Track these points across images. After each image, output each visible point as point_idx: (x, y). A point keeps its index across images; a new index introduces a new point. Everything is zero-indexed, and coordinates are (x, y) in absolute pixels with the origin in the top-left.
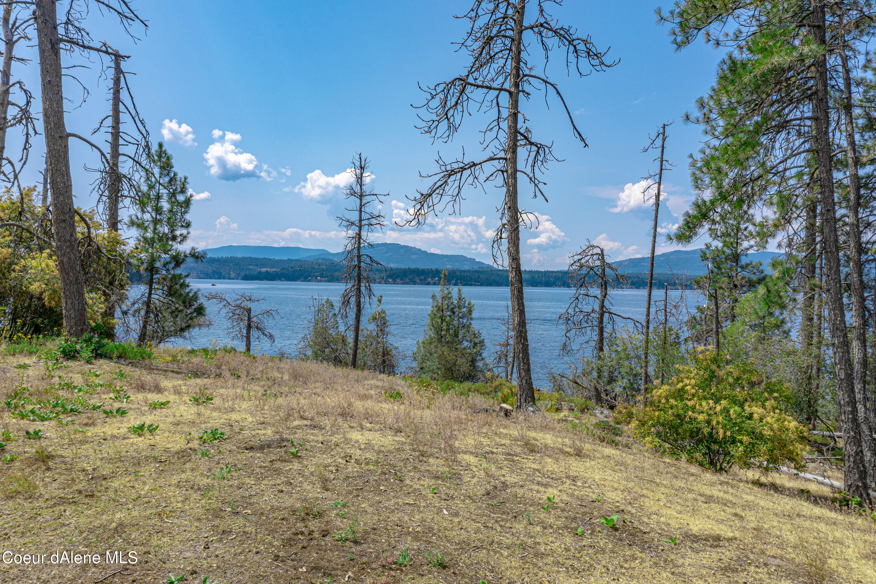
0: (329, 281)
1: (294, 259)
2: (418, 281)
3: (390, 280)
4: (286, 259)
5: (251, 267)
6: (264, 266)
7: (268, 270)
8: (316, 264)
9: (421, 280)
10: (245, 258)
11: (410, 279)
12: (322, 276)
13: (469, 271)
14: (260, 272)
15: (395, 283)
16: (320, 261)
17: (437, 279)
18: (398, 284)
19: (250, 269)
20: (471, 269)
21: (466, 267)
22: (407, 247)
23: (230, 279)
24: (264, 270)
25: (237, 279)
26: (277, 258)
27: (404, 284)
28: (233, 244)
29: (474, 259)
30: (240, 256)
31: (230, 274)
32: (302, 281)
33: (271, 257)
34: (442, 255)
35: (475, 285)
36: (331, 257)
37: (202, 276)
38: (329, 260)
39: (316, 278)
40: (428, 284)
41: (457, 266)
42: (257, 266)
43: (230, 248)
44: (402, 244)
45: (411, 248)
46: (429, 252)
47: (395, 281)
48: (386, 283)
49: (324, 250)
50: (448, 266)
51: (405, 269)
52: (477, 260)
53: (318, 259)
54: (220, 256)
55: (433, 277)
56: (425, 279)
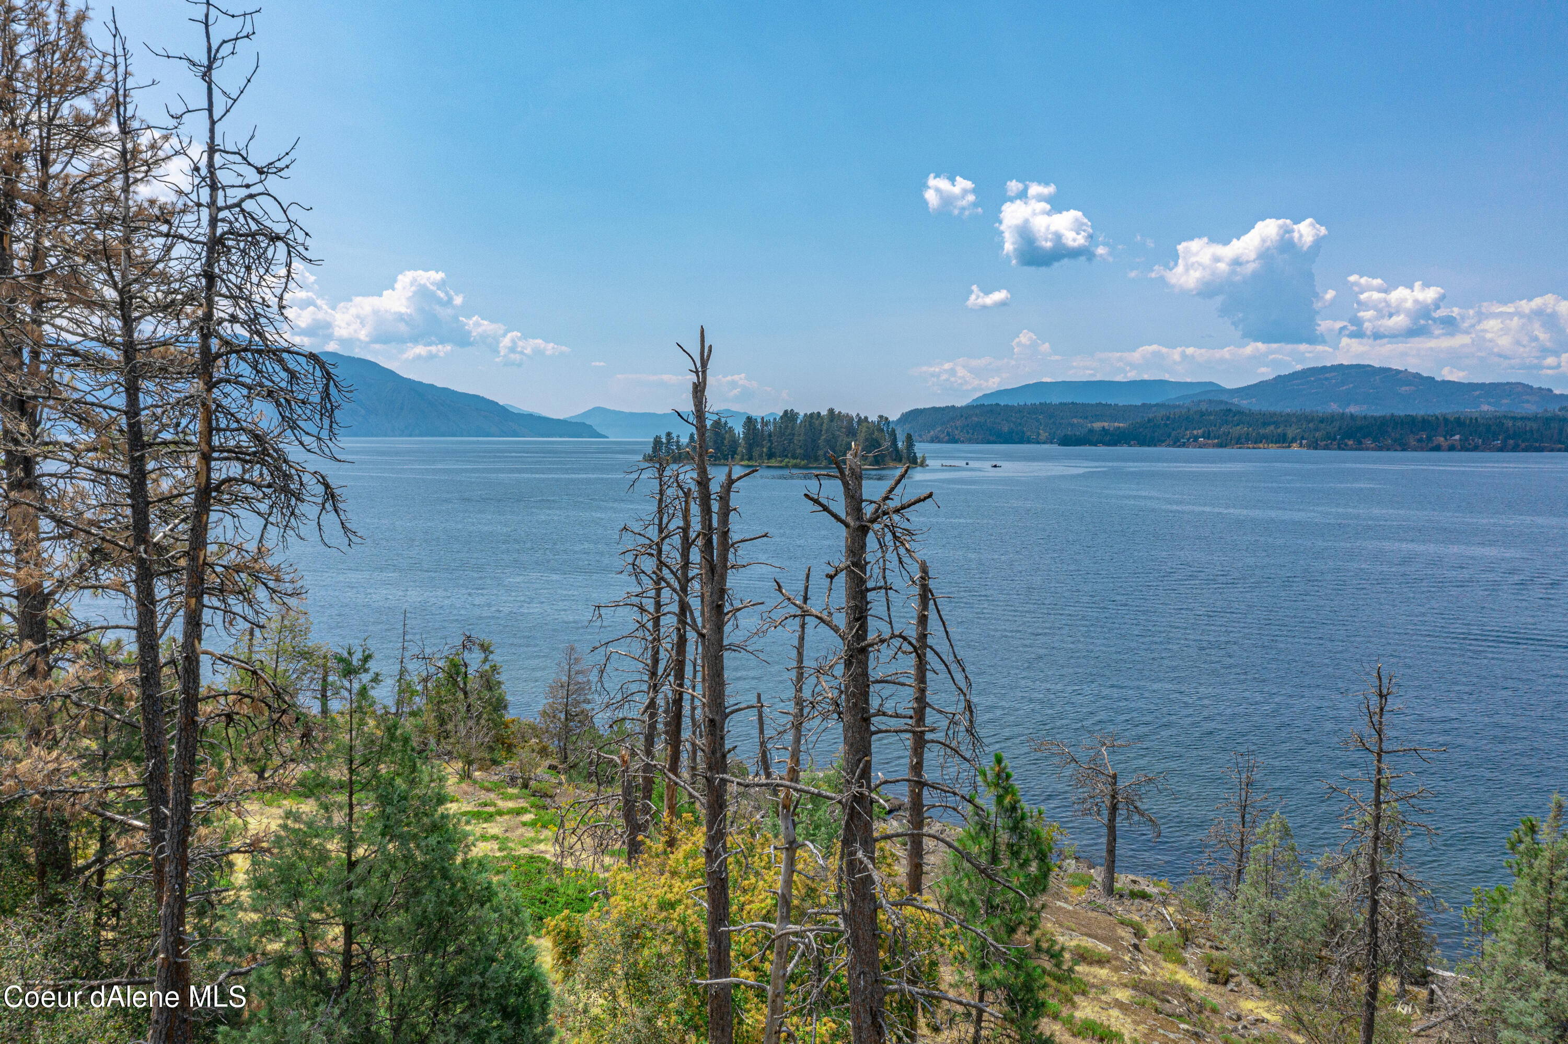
0: (1220, 445)
1: (1153, 402)
2: (1413, 443)
3: (1350, 442)
4: (1139, 403)
5: (1075, 421)
6: (1098, 417)
7: (1106, 424)
8: (1196, 412)
9: (1420, 440)
10: (1065, 404)
11: (1395, 440)
12: (1207, 436)
13: (1535, 418)
14: (1091, 431)
15: (1359, 447)
16: (1204, 407)
17: (1457, 437)
18: (1367, 449)
19: (1072, 425)
20: (1540, 411)
21: (1530, 408)
22: (1390, 369)
23: (1038, 443)
24: (1097, 425)
25: (1052, 443)
26: (1122, 401)
27: (1380, 449)
28: (1044, 380)
29: (1550, 390)
30: (1056, 400)
31: (1039, 434)
32: (1168, 446)
33: (1112, 402)
34: (1470, 384)
35: (1552, 450)
36: (1224, 398)
37: (991, 438)
38: (1222, 402)
39: (1196, 438)
40: (1437, 448)
41: (1505, 406)
42: (1086, 418)
43: (1040, 387)
44: (1377, 365)
45: (1398, 372)
46: (1438, 379)
47: (1360, 443)
48: (1340, 448)
49: (1211, 383)
50: (1485, 408)
51: (1384, 417)
52: (1557, 392)
53: (1200, 401)
54: (1022, 403)
55: (1449, 434)
56: (1429, 439)
